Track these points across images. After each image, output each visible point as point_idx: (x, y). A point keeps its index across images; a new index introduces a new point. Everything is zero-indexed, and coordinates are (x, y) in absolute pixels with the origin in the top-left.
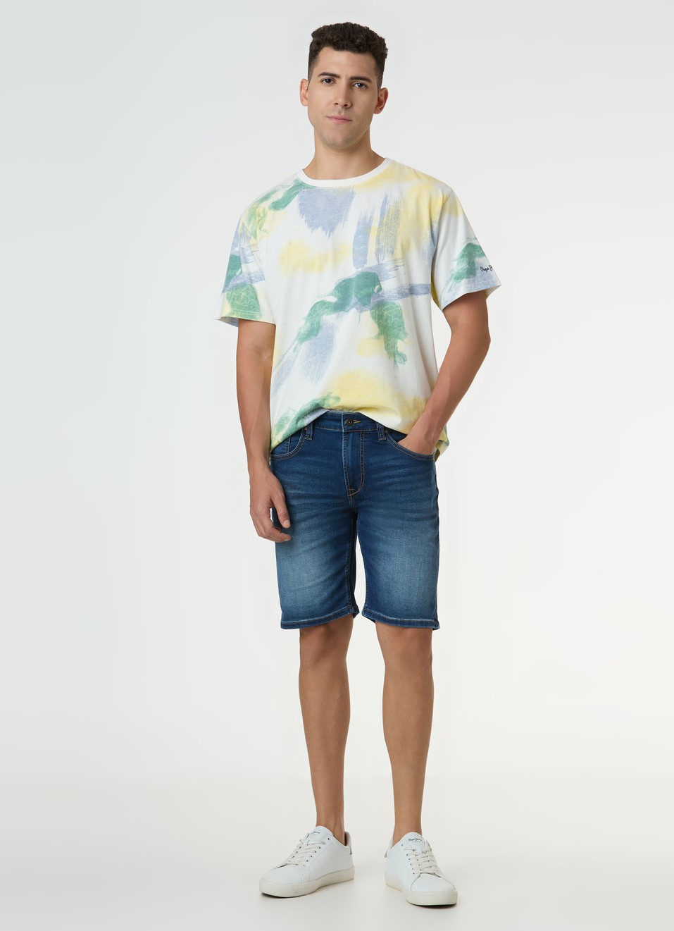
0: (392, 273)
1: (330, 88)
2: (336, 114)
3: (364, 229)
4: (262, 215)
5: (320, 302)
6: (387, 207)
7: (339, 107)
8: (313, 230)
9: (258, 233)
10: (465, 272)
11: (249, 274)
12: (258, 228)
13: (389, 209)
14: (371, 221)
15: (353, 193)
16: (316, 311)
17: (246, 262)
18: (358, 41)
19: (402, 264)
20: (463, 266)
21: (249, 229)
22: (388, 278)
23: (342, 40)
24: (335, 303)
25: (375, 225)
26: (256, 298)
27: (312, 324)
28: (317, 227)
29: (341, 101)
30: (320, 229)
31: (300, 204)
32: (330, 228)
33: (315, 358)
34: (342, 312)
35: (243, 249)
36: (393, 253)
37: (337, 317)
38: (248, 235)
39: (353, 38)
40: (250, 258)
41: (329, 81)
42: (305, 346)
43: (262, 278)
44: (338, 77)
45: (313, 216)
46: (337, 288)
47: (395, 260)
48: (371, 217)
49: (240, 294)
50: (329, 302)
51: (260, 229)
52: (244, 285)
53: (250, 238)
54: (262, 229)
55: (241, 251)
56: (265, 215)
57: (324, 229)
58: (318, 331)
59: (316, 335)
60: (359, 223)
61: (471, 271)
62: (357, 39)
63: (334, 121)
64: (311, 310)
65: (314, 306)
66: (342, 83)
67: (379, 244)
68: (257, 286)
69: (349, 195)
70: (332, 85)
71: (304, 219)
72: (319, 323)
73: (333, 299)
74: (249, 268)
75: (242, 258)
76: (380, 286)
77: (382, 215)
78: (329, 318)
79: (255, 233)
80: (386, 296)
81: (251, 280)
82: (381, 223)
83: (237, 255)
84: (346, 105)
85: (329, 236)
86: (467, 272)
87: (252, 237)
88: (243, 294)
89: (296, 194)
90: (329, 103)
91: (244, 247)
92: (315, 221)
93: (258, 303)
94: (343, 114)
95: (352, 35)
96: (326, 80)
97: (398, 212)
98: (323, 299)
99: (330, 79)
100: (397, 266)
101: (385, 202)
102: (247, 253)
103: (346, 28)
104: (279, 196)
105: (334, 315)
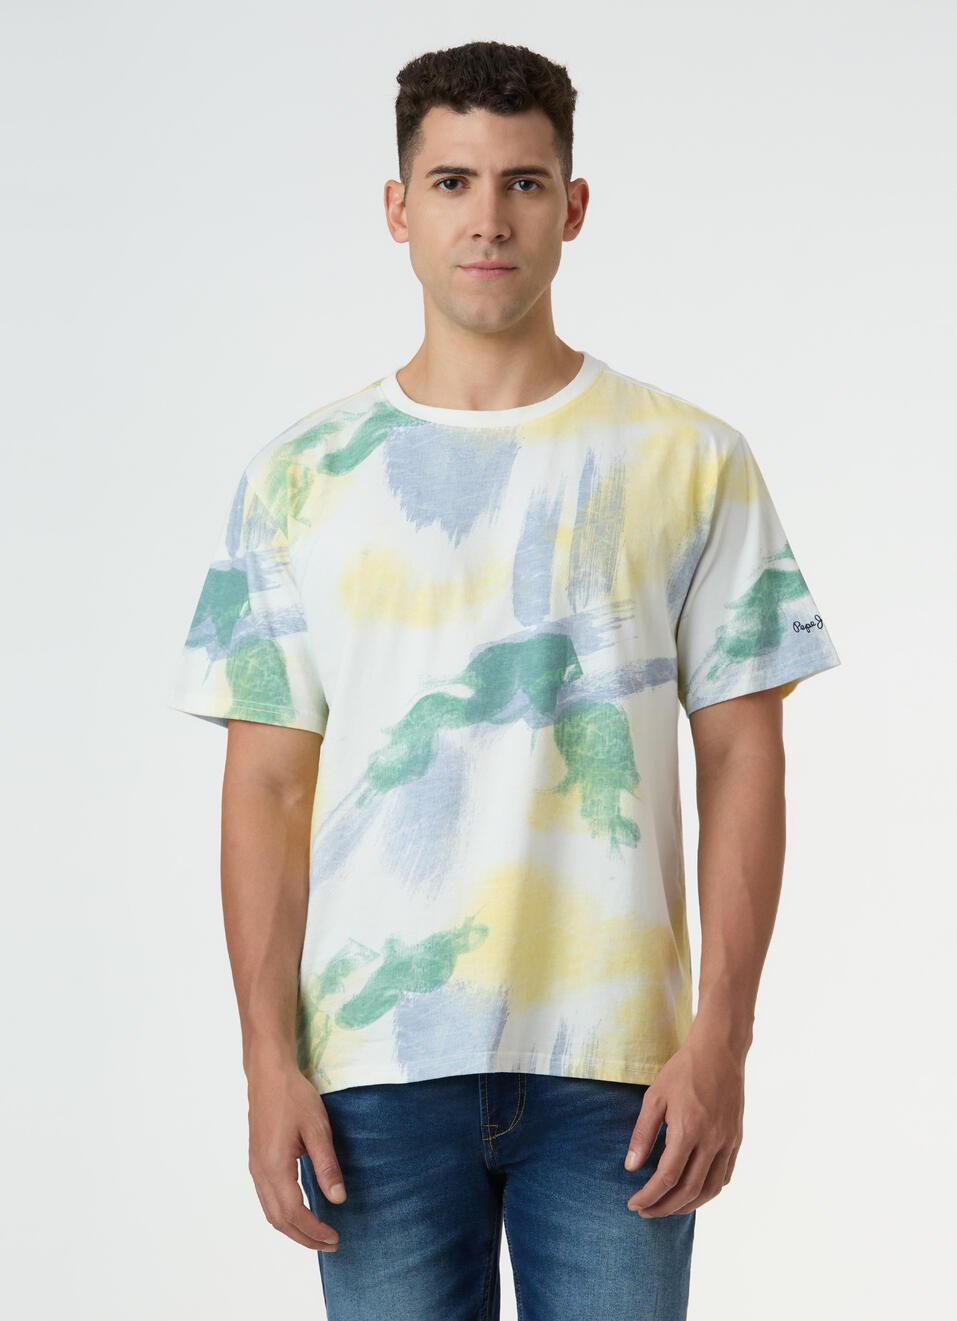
0: (608, 636)
1: (456, 201)
2: (478, 259)
3: (541, 528)
4: (301, 484)
5: (432, 696)
6: (594, 481)
7: (483, 243)
8: (419, 526)
9: (289, 525)
10: (753, 640)
11: (268, 615)
12: (290, 513)
13: (599, 484)
14: (557, 510)
15: (513, 445)
16: (422, 717)
17: (261, 588)
18: (509, 87)
19: (628, 614)
20: (752, 625)
21: (272, 510)
22: (595, 648)
23: (472, 89)
24: (470, 702)
25: (567, 521)
26: (283, 674)
27: (412, 747)
28: (429, 519)
29: (486, 228)
30: (436, 524)
31: (391, 465)
32: (460, 525)
33: (417, 827)
34: (484, 724)
35: (254, 556)
36: (609, 588)
37: (474, 735)
38: (270, 525)
39: (497, 81)
40: (272, 579)
41: (452, 184)
42: (393, 799)
43: (299, 626)
44: (474, 174)
45: (419, 494)
46: (474, 663)
47: (615, 605)
48: (556, 503)
49: (247, 662)
50: (455, 699)
51: (295, 516)
52: (252, 641)
53: (274, 532)
54: (299, 517)
55: (249, 561)
56: (307, 484)
57: (445, 525)
58: (426, 764)
59: (421, 774)
60: (529, 515)
61: (767, 639)
62: (506, 81)
63: (474, 272)
64: (411, 713)
65: (419, 705)
66: (483, 189)
67: (576, 567)
68: (287, 644)
69: (506, 450)
70: (460, 194)
71: (399, 499)
72: (428, 745)
73: (465, 693)
74: (267, 601)
75: (251, 578)
76: (578, 666)
77: (583, 498)
78: (453, 736)
79: (286, 525)
80: (592, 690)
81: (271, 629)
82: (580, 518)
83: (240, 567)
84: (499, 237)
85: (458, 543)
86: (758, 641)
87: (279, 531)
88: (253, 662)
89: (380, 439)
90: (459, 236)
91: (257, 550)
92: (424, 507)
93: (286, 684)
94: (494, 257)
95: (493, 75)
96: (445, 182)
97: (619, 492)
98: (440, 689)
99: (456, 180)
100: (618, 619)
101: (589, 468)
102: (264, 565)
103: (478, 59)
104: (343, 440)
105: (466, 730)
